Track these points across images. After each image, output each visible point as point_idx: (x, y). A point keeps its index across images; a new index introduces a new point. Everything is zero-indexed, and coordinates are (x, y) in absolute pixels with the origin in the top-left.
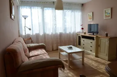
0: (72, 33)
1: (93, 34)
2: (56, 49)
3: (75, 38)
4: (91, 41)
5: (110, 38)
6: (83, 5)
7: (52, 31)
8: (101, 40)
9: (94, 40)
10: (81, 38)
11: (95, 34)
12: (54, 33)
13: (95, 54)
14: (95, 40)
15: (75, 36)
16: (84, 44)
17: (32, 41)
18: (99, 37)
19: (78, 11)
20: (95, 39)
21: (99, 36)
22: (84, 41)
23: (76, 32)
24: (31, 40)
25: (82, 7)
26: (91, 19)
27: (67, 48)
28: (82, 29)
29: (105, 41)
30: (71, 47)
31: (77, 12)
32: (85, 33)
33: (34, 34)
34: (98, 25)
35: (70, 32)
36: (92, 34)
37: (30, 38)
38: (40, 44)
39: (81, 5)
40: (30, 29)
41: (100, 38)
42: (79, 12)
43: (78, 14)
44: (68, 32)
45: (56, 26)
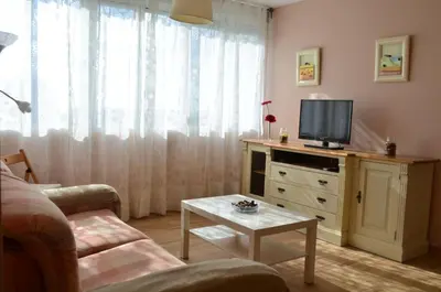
0: (223, 136)
1: (326, 144)
2: (148, 213)
3: (235, 161)
4: (323, 174)
5: (415, 163)
6: (271, 11)
7: (132, 126)
8: (371, 174)
9: (337, 170)
10: (268, 159)
11: (331, 145)
12: (143, 136)
13: (339, 233)
14: (342, 172)
15: (234, 149)
16: (281, 190)
17: (29, 171)
18: (361, 159)
19: (252, 38)
20: (342, 165)
21: (358, 154)
22: (282, 173)
23: (241, 134)
24: (22, 167)
25: (268, 21)
26: (312, 77)
27: (233, 209)
28: (271, 119)
29: (387, 176)
30: (253, 204)
31: (247, 41)
32: (284, 139)
33: (43, 133)
34: (349, 103)
35: (212, 133)
36: (320, 143)
37: (22, 157)
38: (93, 187)
39: (265, 12)
40: (24, 107)
41: (365, 165)
42: (254, 43)
43: (251, 53)
44: (204, 131)
45: (152, 103)
